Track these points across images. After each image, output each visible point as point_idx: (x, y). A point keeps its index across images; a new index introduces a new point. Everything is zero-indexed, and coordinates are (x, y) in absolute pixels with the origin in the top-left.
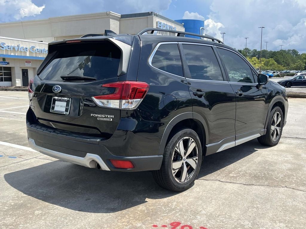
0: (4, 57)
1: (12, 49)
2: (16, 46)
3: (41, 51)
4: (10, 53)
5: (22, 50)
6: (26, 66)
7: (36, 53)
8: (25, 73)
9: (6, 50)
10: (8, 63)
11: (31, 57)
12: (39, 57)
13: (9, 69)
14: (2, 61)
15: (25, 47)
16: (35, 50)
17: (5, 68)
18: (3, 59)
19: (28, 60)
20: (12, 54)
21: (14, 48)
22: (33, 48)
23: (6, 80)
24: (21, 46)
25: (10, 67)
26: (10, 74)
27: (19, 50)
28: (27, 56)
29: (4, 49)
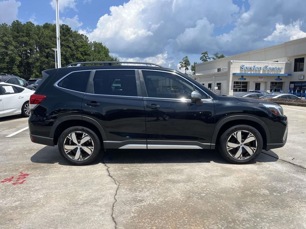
0: (243, 75)
1: (249, 69)
2: (253, 66)
3: (273, 69)
4: (248, 72)
5: (256, 69)
6: (259, 80)
7: (268, 70)
8: (258, 86)
9: (245, 70)
10: (245, 79)
11: (264, 74)
12: (271, 74)
13: (246, 83)
14: (241, 78)
15: (259, 67)
16: (268, 69)
17: (243, 83)
18: (242, 76)
19: (261, 77)
20: (249, 73)
21: (251, 68)
22: (266, 67)
23: (243, 90)
24: (257, 66)
25: (247, 82)
26: (246, 87)
27: (255, 69)
28: (261, 73)
29: (243, 69)
